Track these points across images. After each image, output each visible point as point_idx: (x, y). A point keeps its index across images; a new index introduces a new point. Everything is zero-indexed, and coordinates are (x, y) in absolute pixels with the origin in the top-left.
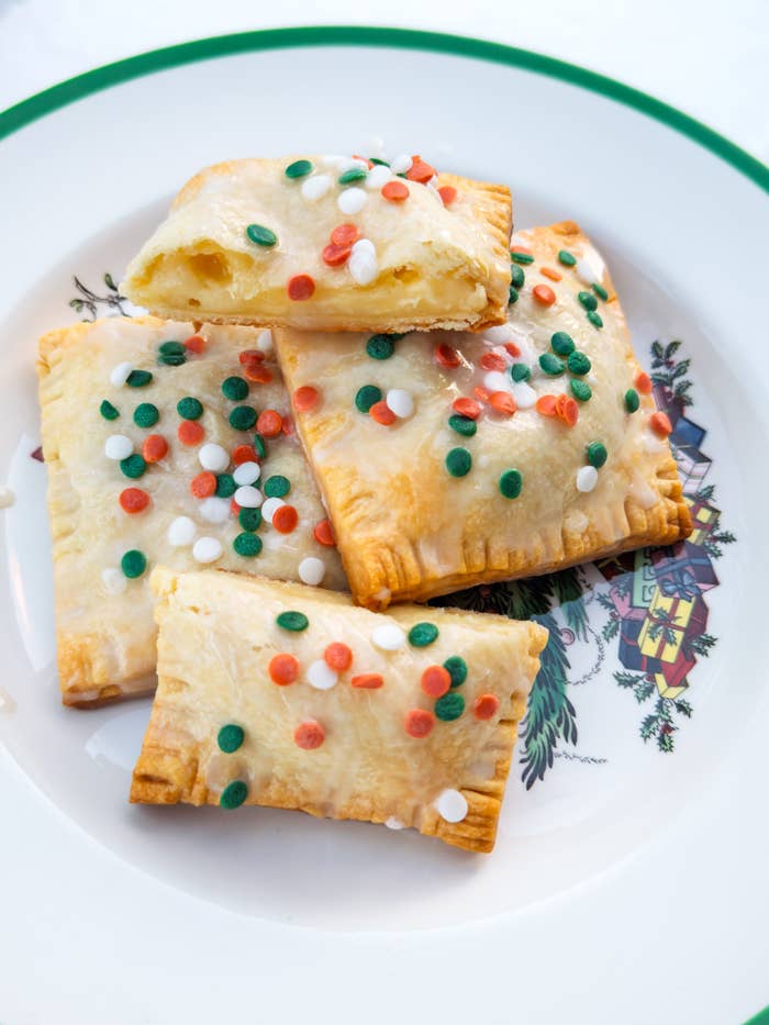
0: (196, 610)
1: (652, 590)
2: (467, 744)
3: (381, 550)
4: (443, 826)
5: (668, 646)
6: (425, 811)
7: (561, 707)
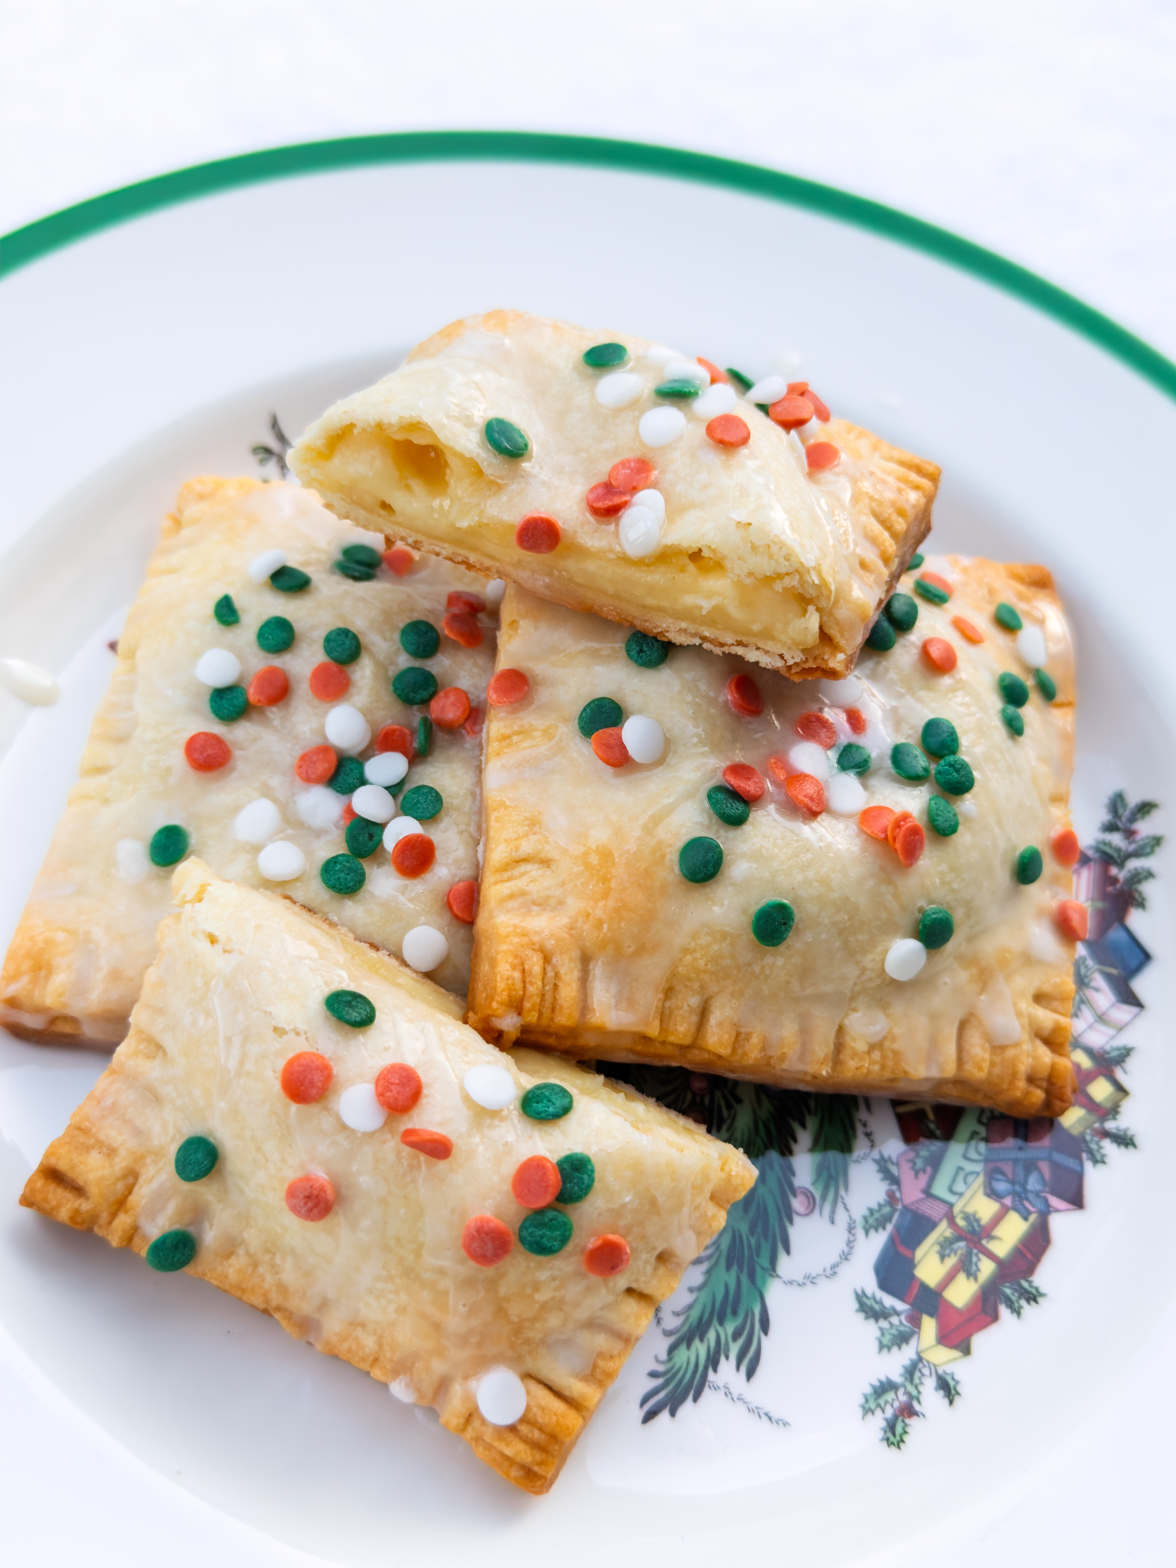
0: (213, 940)
1: (970, 1179)
2: (558, 1305)
3: (530, 952)
4: (476, 1423)
5: (961, 1277)
6: (457, 1389)
7: (749, 1313)
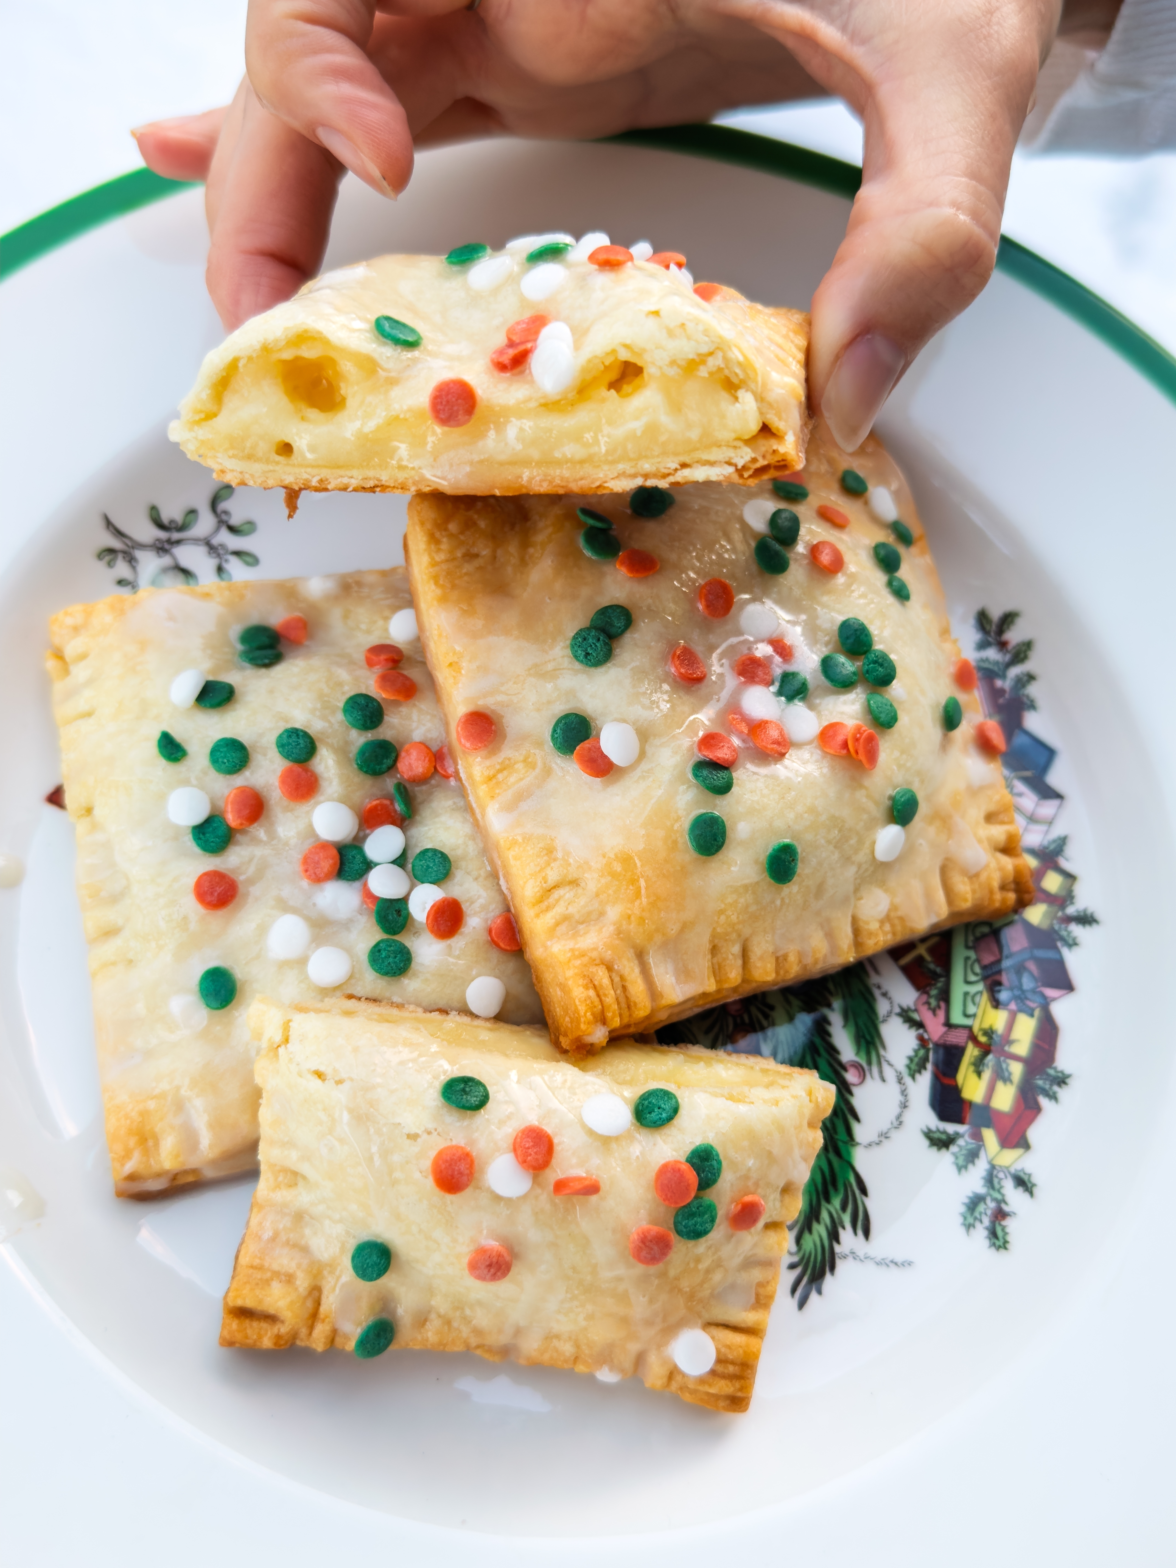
0: (320, 1075)
1: (977, 999)
2: (717, 1265)
3: (593, 969)
4: (679, 1379)
5: (1000, 1086)
6: (653, 1358)
7: (847, 1186)
